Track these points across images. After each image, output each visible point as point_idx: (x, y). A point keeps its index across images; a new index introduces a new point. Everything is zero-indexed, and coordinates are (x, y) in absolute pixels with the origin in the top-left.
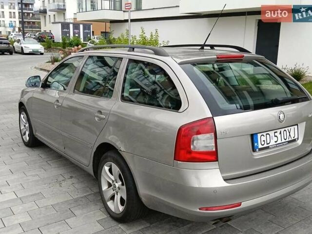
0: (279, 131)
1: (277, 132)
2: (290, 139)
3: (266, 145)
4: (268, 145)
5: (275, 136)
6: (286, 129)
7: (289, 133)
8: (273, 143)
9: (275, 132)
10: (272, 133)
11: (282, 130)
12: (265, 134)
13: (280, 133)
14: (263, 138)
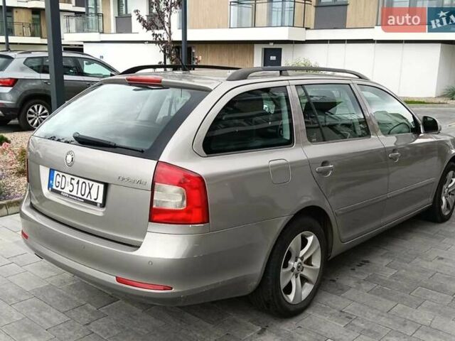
0: (77, 179)
1: (74, 179)
2: (89, 198)
3: (59, 189)
4: (61, 190)
5: (71, 184)
6: (87, 181)
7: (90, 189)
8: (66, 190)
9: (72, 179)
10: (68, 177)
11: (81, 180)
12: (61, 174)
13: (78, 183)
14: (59, 179)
